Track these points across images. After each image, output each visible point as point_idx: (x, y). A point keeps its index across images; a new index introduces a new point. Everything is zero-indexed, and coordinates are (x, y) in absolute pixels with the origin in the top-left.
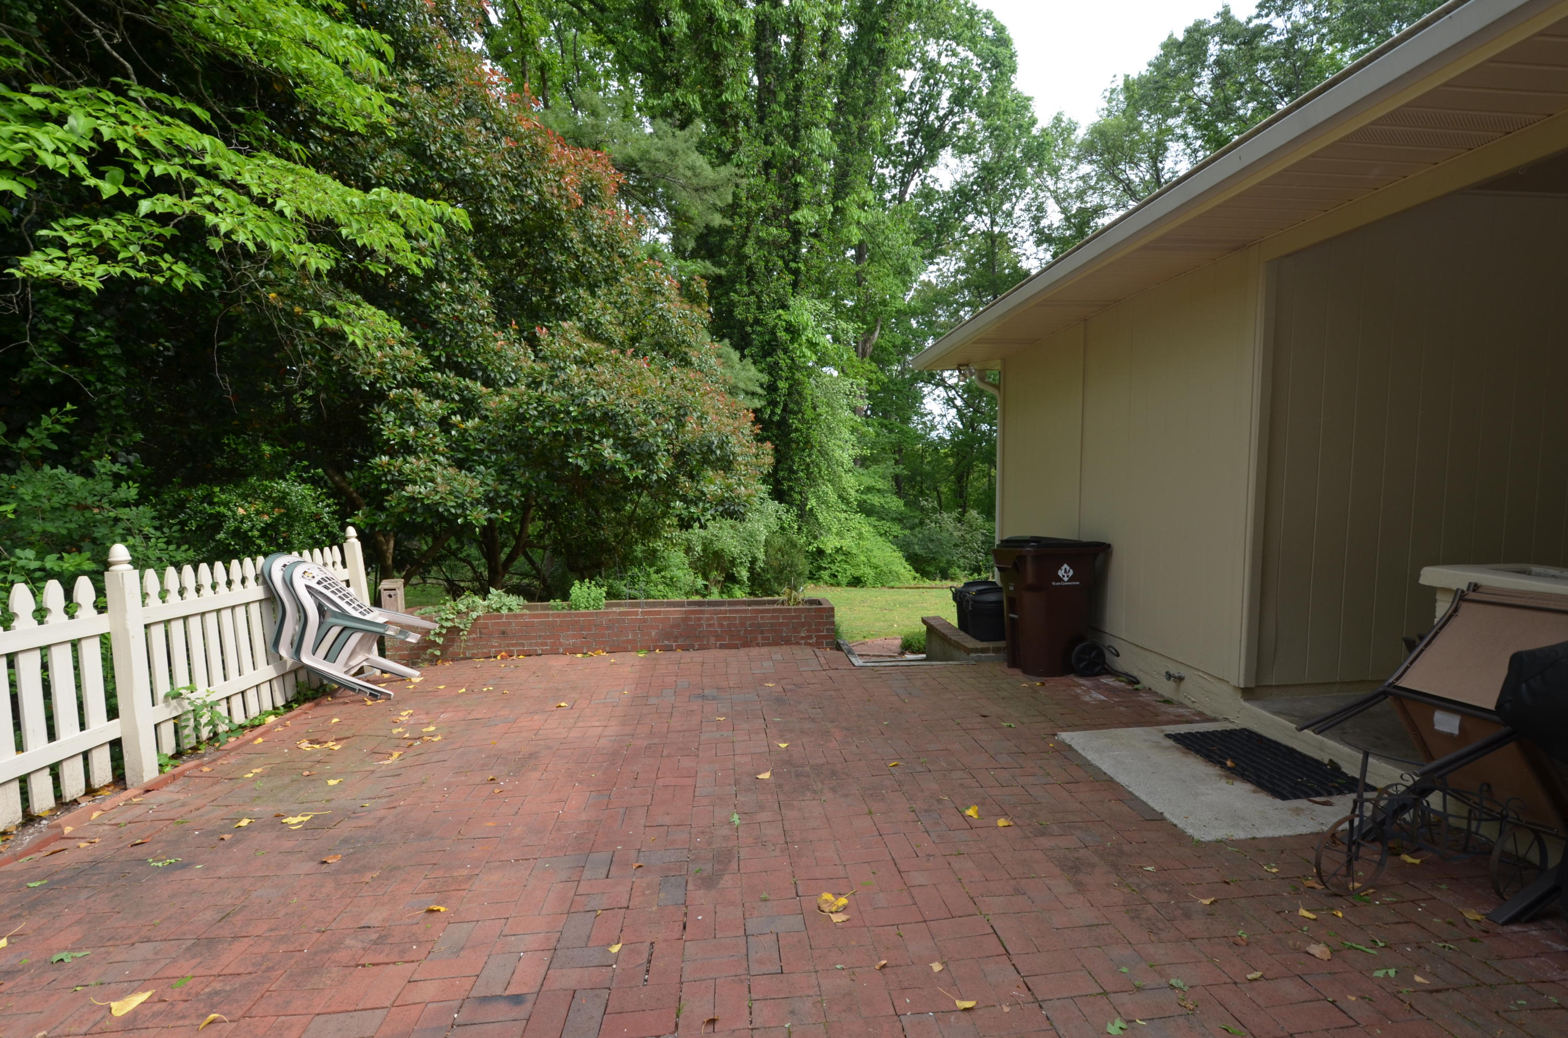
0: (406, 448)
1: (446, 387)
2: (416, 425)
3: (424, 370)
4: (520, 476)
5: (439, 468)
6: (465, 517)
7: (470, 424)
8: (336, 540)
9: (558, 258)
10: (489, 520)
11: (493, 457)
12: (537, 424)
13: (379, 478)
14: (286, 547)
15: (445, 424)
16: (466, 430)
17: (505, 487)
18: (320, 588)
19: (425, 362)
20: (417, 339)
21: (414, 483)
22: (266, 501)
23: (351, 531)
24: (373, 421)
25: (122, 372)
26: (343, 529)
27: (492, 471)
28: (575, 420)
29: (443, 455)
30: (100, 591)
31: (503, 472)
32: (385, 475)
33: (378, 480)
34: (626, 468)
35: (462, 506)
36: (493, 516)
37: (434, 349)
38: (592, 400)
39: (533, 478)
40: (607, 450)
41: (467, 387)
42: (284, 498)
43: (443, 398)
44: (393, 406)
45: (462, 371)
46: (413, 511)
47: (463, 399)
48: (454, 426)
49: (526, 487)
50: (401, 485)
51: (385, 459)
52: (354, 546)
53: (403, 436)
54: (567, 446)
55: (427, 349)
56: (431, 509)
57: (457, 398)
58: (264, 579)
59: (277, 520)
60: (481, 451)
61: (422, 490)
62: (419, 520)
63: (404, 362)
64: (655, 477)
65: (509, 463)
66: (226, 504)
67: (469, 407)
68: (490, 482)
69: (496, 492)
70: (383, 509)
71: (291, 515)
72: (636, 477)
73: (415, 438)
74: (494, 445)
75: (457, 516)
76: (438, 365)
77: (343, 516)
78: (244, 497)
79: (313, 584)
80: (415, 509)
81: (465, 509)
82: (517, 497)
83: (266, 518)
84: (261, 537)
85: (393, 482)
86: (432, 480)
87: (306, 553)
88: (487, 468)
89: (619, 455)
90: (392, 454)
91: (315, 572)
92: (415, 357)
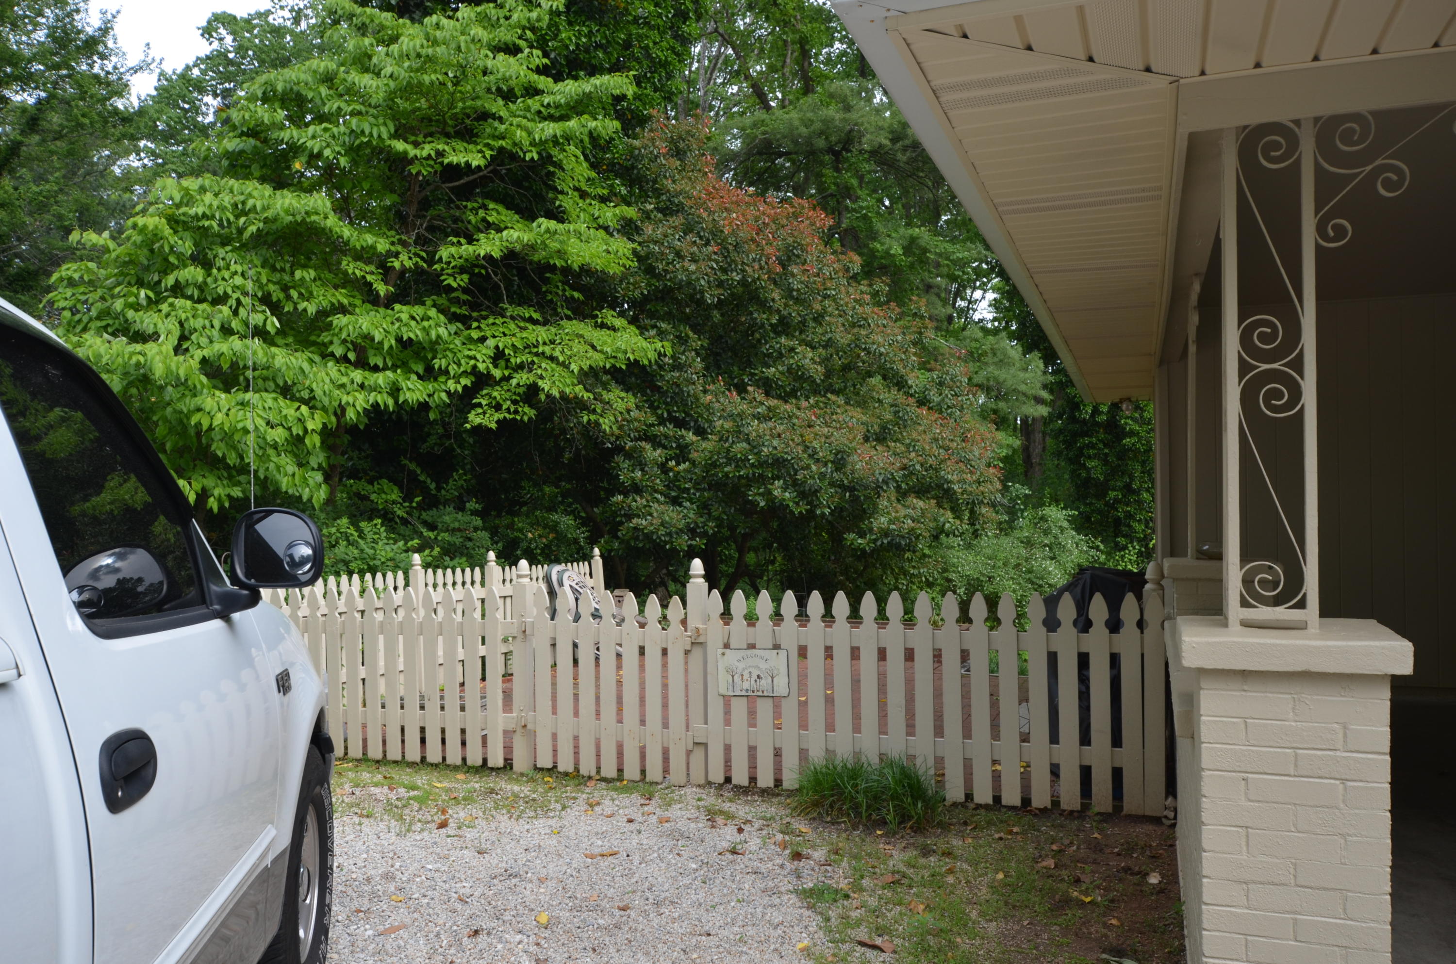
0: (637, 489)
1: (666, 437)
2: (642, 470)
3: (653, 425)
4: (717, 510)
5: (656, 505)
6: (672, 543)
7: (682, 467)
8: (587, 557)
9: (760, 317)
10: (690, 546)
11: (698, 494)
12: (726, 469)
13: (615, 512)
14: (558, 561)
15: (664, 468)
16: (679, 473)
17: (702, 520)
18: (577, 587)
19: (652, 420)
20: (645, 401)
21: (638, 516)
22: (544, 528)
23: (597, 551)
24: (614, 468)
25: (471, 441)
26: (592, 549)
27: (694, 506)
28: (753, 465)
29: (661, 494)
30: (483, 574)
31: (704, 508)
32: (620, 510)
33: (615, 514)
34: (791, 504)
35: (670, 534)
36: (694, 543)
37: (658, 407)
38: (765, 450)
39: (724, 513)
40: (777, 489)
41: (683, 437)
42: (556, 526)
43: (664, 447)
44: (629, 455)
45: (680, 424)
46: (636, 539)
47: (679, 446)
48: (671, 469)
49: (718, 519)
50: (629, 517)
51: (620, 498)
52: (598, 562)
53: (633, 479)
54: (749, 487)
55: (653, 408)
56: (648, 537)
57: (674, 445)
58: (548, 579)
59: (551, 541)
60: (689, 489)
61: (644, 522)
62: (641, 545)
63: (636, 424)
64: (818, 512)
65: (709, 499)
66: (520, 530)
67: (682, 453)
68: (691, 515)
69: (696, 523)
70: (617, 538)
71: (561, 538)
72: (801, 512)
73: (641, 480)
74: (699, 484)
75: (666, 543)
76: (662, 422)
77: (593, 541)
78: (532, 525)
79: (574, 584)
80: (638, 536)
81: (671, 537)
82: (711, 528)
83: (544, 540)
84: (540, 554)
85: (625, 515)
86: (651, 515)
87: (569, 564)
88: (692, 504)
89: (787, 494)
90: (626, 495)
91: (575, 577)
92: (644, 417)
